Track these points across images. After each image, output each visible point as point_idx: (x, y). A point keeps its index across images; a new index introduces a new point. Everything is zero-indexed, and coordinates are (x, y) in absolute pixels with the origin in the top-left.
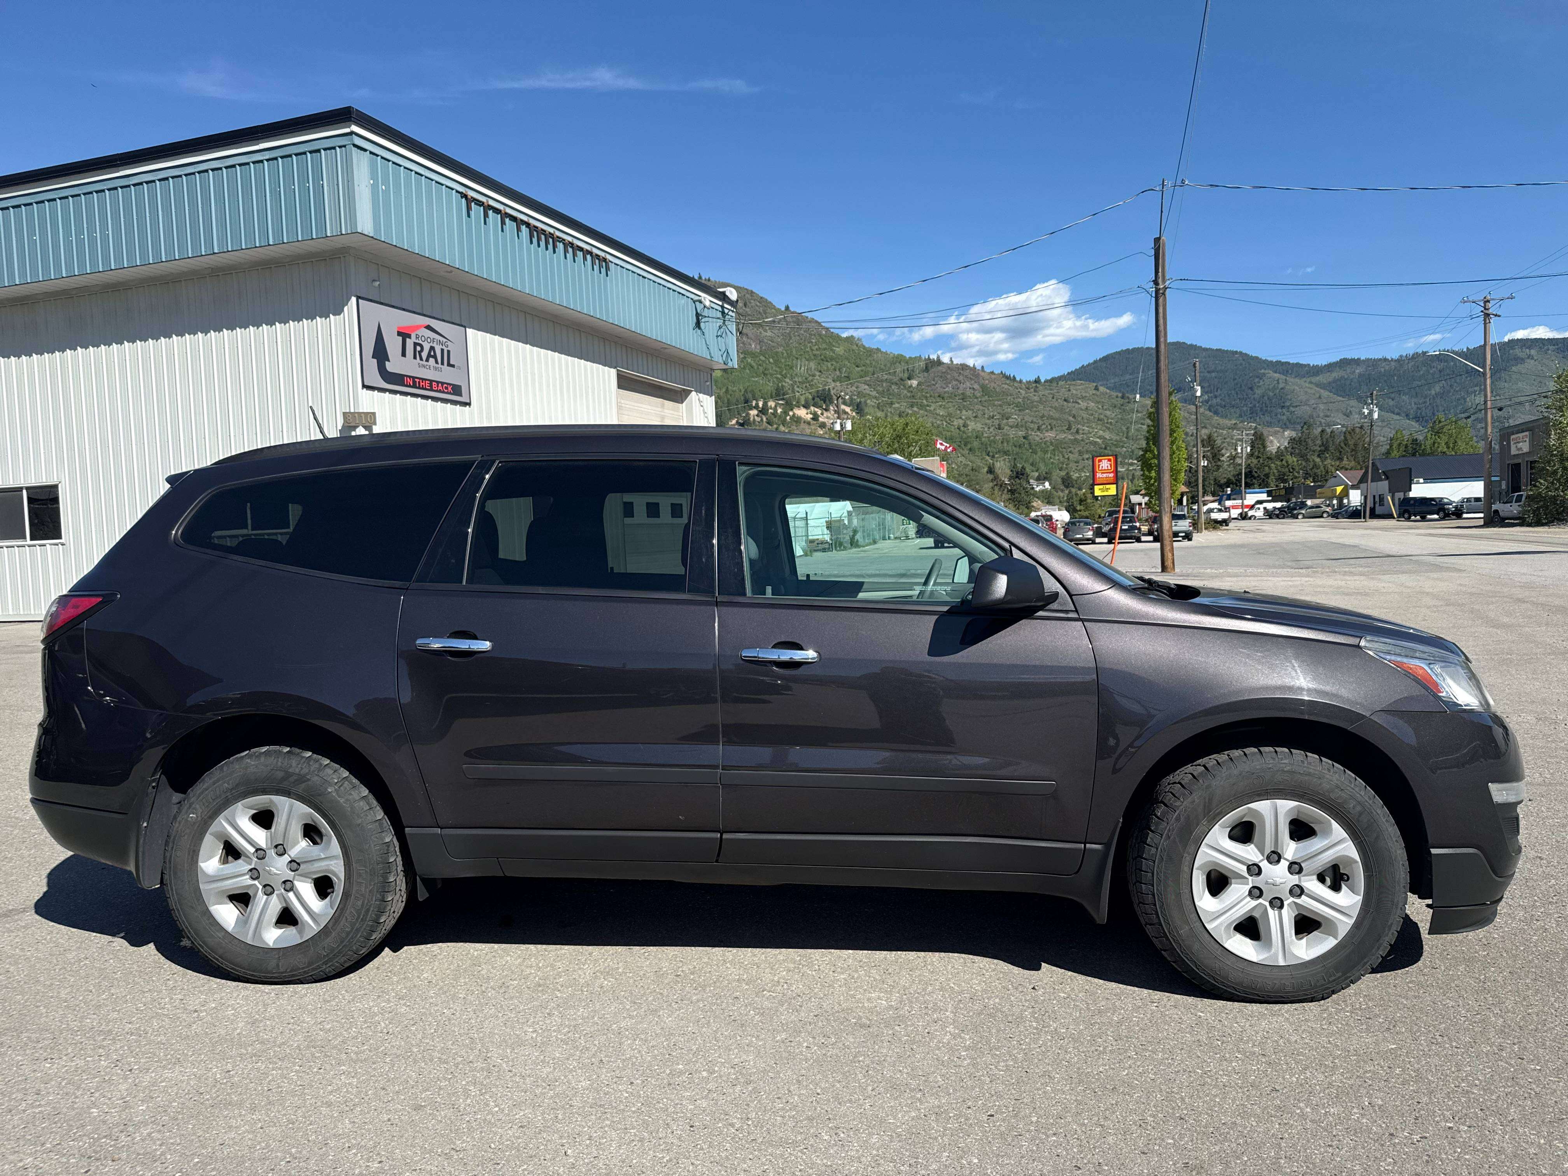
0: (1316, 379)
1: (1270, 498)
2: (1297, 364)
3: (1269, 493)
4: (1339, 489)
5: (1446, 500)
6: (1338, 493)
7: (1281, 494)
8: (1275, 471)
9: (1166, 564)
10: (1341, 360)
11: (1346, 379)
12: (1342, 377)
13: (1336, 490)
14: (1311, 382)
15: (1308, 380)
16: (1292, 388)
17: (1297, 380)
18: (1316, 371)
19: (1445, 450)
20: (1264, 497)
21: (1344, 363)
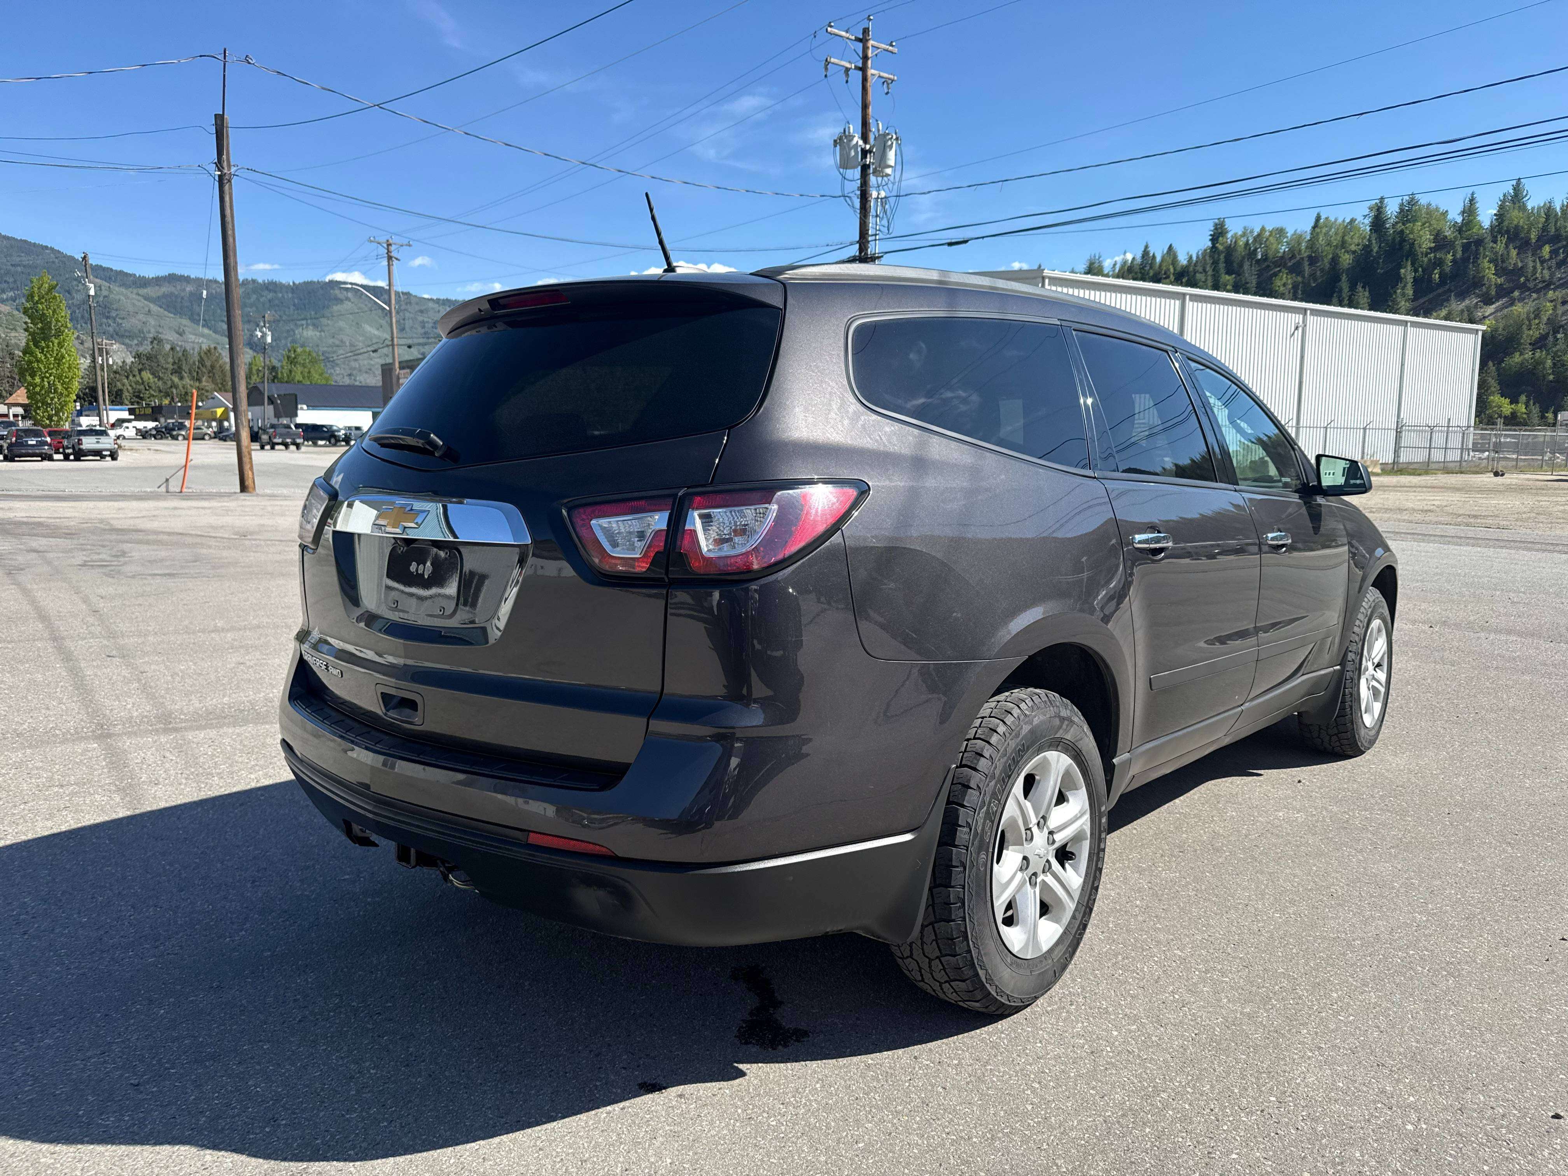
0: (143, 291)
1: (133, 417)
2: (121, 272)
3: (131, 411)
4: (219, 411)
5: (335, 428)
6: (218, 416)
7: (147, 412)
8: (130, 388)
9: (247, 483)
10: (169, 275)
11: (176, 297)
12: (172, 293)
13: (216, 412)
14: (138, 294)
15: (135, 291)
16: (117, 297)
17: (123, 290)
18: (142, 282)
19: (301, 379)
20: (125, 415)
21: (172, 278)
